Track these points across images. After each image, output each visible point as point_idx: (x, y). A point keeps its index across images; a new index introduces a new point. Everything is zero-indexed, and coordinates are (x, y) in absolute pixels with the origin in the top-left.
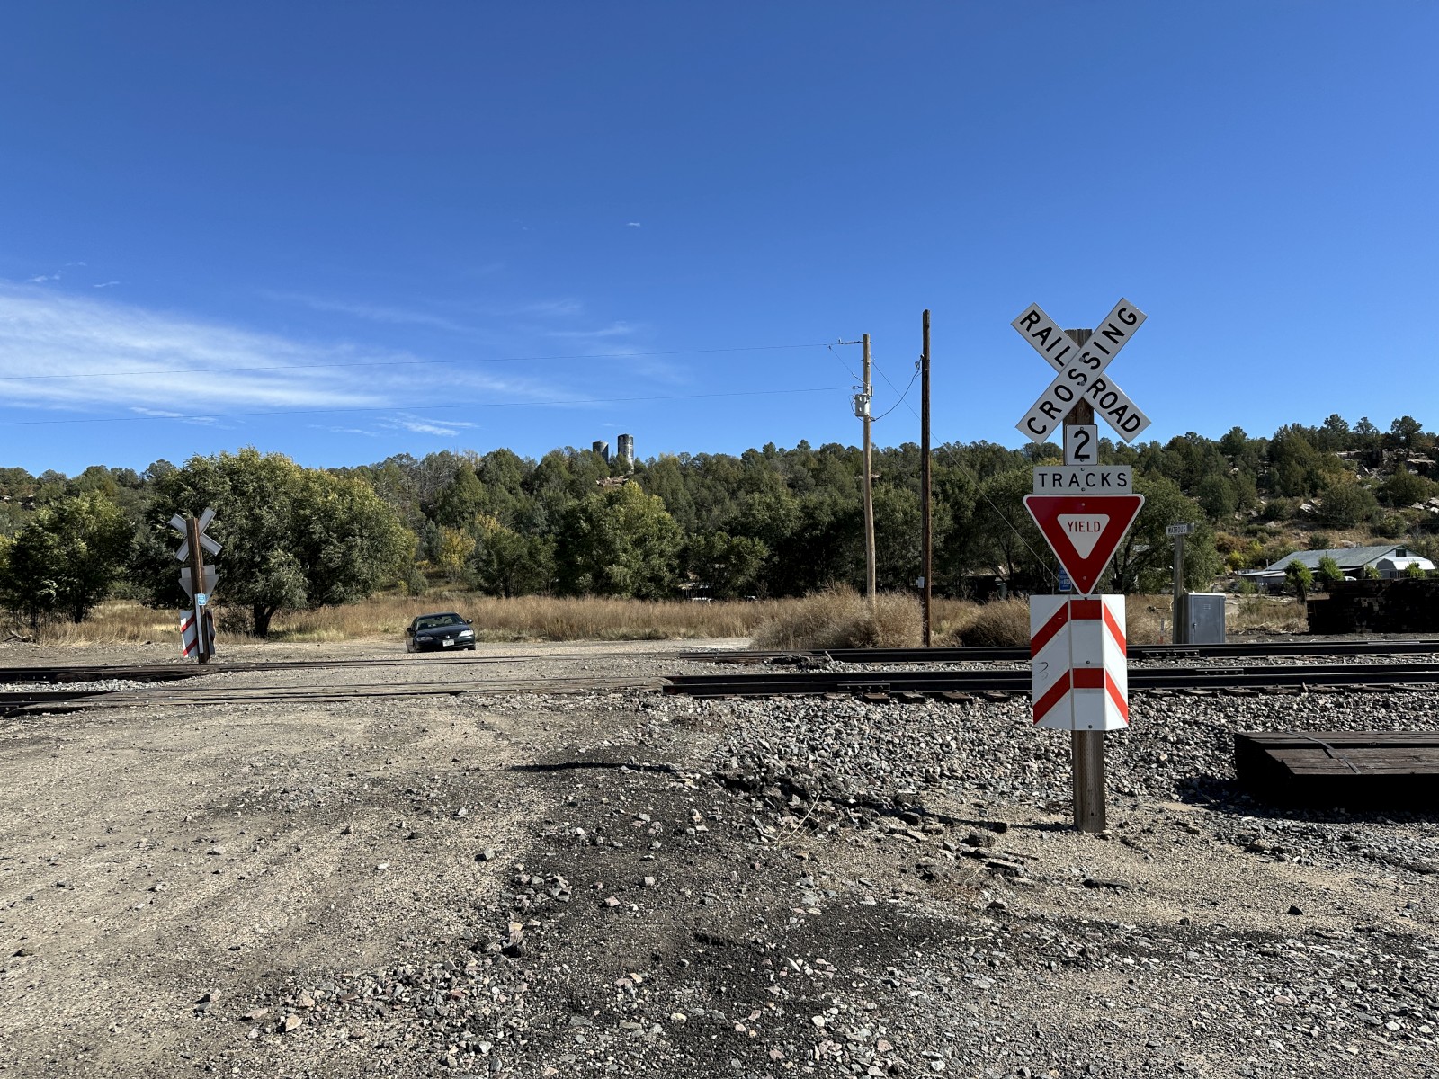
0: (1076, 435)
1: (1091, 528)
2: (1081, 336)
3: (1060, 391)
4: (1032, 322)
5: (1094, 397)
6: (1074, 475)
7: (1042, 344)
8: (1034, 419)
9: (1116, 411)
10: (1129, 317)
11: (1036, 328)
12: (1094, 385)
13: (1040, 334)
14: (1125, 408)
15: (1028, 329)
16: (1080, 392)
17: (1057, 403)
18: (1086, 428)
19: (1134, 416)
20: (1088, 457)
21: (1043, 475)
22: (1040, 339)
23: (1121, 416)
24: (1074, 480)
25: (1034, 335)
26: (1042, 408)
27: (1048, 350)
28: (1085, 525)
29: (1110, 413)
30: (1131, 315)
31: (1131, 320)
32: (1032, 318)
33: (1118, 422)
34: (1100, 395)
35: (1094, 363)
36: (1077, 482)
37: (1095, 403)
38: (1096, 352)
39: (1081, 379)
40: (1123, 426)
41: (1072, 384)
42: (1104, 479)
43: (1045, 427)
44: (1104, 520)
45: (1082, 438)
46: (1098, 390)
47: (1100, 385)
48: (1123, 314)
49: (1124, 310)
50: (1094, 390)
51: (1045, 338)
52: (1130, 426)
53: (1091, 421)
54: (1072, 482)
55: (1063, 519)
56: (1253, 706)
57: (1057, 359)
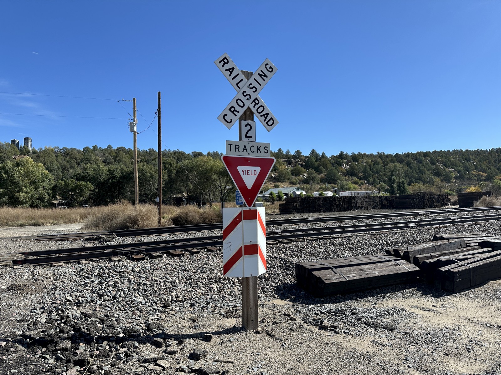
0: (246, 126)
1: (253, 173)
2: (248, 75)
3: (239, 102)
4: (225, 63)
5: (254, 107)
6: (245, 146)
7: (230, 75)
8: (226, 115)
9: (264, 115)
10: (270, 68)
11: (227, 67)
12: (254, 101)
13: (229, 70)
14: (267, 114)
15: (223, 66)
16: (248, 104)
17: (238, 108)
18: (250, 123)
19: (271, 119)
20: (251, 137)
21: (231, 145)
22: (228, 73)
23: (266, 118)
24: (245, 149)
25: (226, 70)
26: (230, 110)
27: (233, 79)
28: (250, 172)
29: (261, 116)
30: (271, 68)
31: (271, 70)
32: (225, 61)
33: (265, 121)
34: (257, 106)
35: (254, 89)
36: (246, 150)
37: (254, 110)
38: (255, 84)
39: (248, 97)
40: (267, 123)
41: (244, 99)
42: (258, 149)
43: (231, 120)
44: (258, 169)
45: (248, 127)
46: (256, 104)
47: (257, 101)
48: (267, 66)
49: (268, 64)
50: (254, 103)
51: (231, 73)
52: (270, 123)
53: (252, 119)
54: (244, 150)
55: (240, 169)
56: (292, 248)
57: (237, 84)
